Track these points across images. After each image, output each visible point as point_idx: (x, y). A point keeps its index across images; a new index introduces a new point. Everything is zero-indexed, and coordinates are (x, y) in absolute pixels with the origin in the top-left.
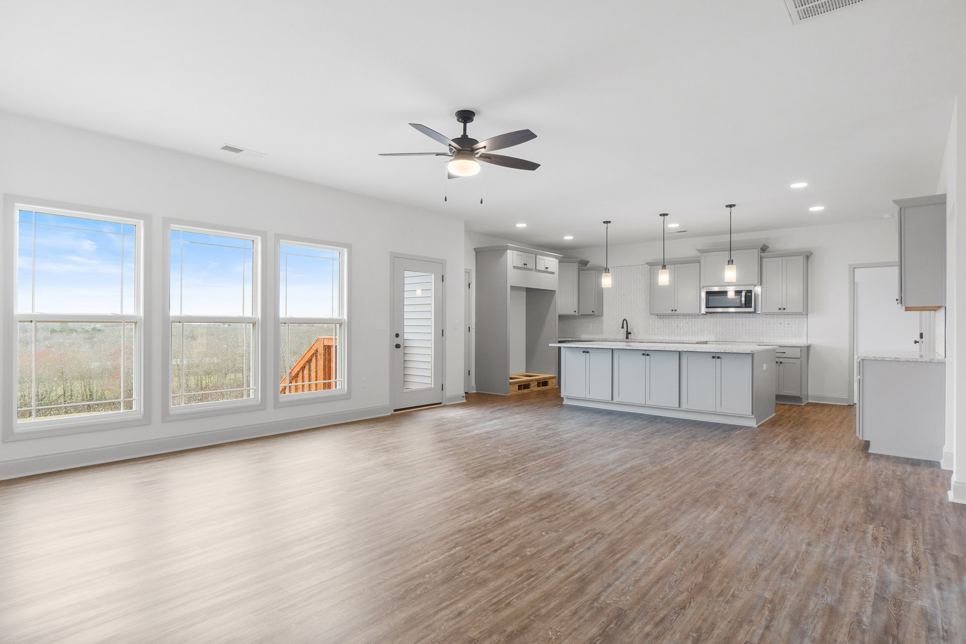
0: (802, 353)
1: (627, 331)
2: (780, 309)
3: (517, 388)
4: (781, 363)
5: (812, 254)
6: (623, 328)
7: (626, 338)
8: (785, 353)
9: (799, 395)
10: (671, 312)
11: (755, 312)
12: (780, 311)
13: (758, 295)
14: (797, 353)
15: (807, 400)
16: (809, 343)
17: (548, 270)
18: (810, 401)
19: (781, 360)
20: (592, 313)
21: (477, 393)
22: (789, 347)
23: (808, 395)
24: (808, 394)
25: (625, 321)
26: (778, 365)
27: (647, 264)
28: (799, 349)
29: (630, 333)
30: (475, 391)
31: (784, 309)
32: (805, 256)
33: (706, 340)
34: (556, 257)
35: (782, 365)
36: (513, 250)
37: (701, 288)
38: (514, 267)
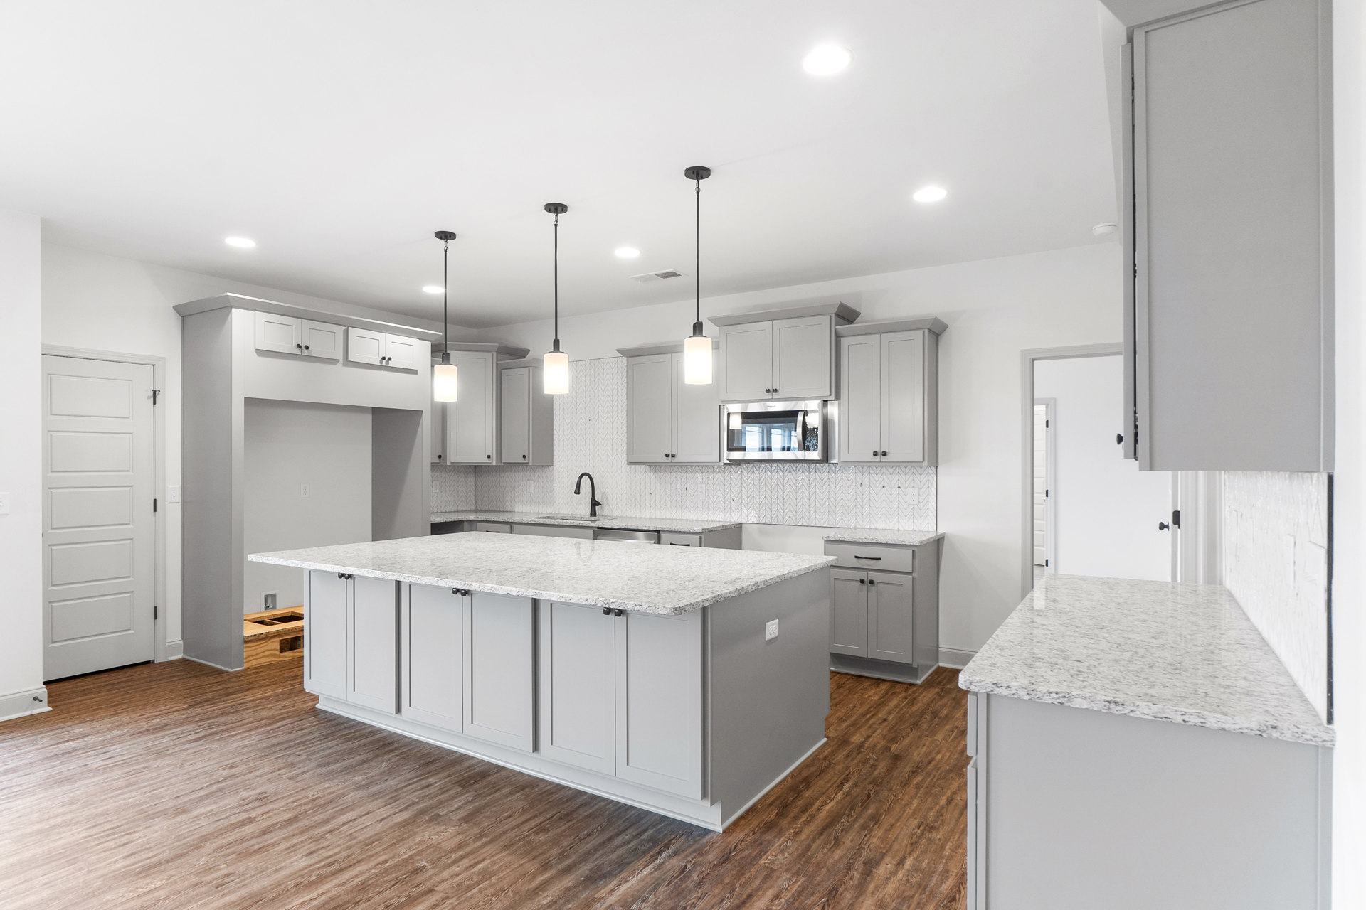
0: (916, 561)
1: (593, 499)
2: (876, 454)
3: (279, 648)
4: (871, 582)
5: (945, 327)
6: (577, 492)
7: (591, 515)
8: (880, 559)
9: (910, 663)
10: (664, 460)
11: (826, 458)
12: (877, 459)
13: (833, 421)
14: (903, 560)
15: (937, 661)
16: (941, 531)
17: (391, 364)
18: (941, 664)
19: (872, 576)
20: (523, 460)
21: (184, 662)
22: (887, 545)
23: (937, 651)
24: (938, 647)
25: (585, 480)
26: (865, 587)
27: (624, 353)
28: (909, 551)
29: (599, 504)
30: (180, 656)
31: (884, 454)
32: (926, 331)
33: (739, 521)
34: (422, 337)
35: (873, 588)
36: (255, 310)
37: (720, 406)
38: (260, 352)
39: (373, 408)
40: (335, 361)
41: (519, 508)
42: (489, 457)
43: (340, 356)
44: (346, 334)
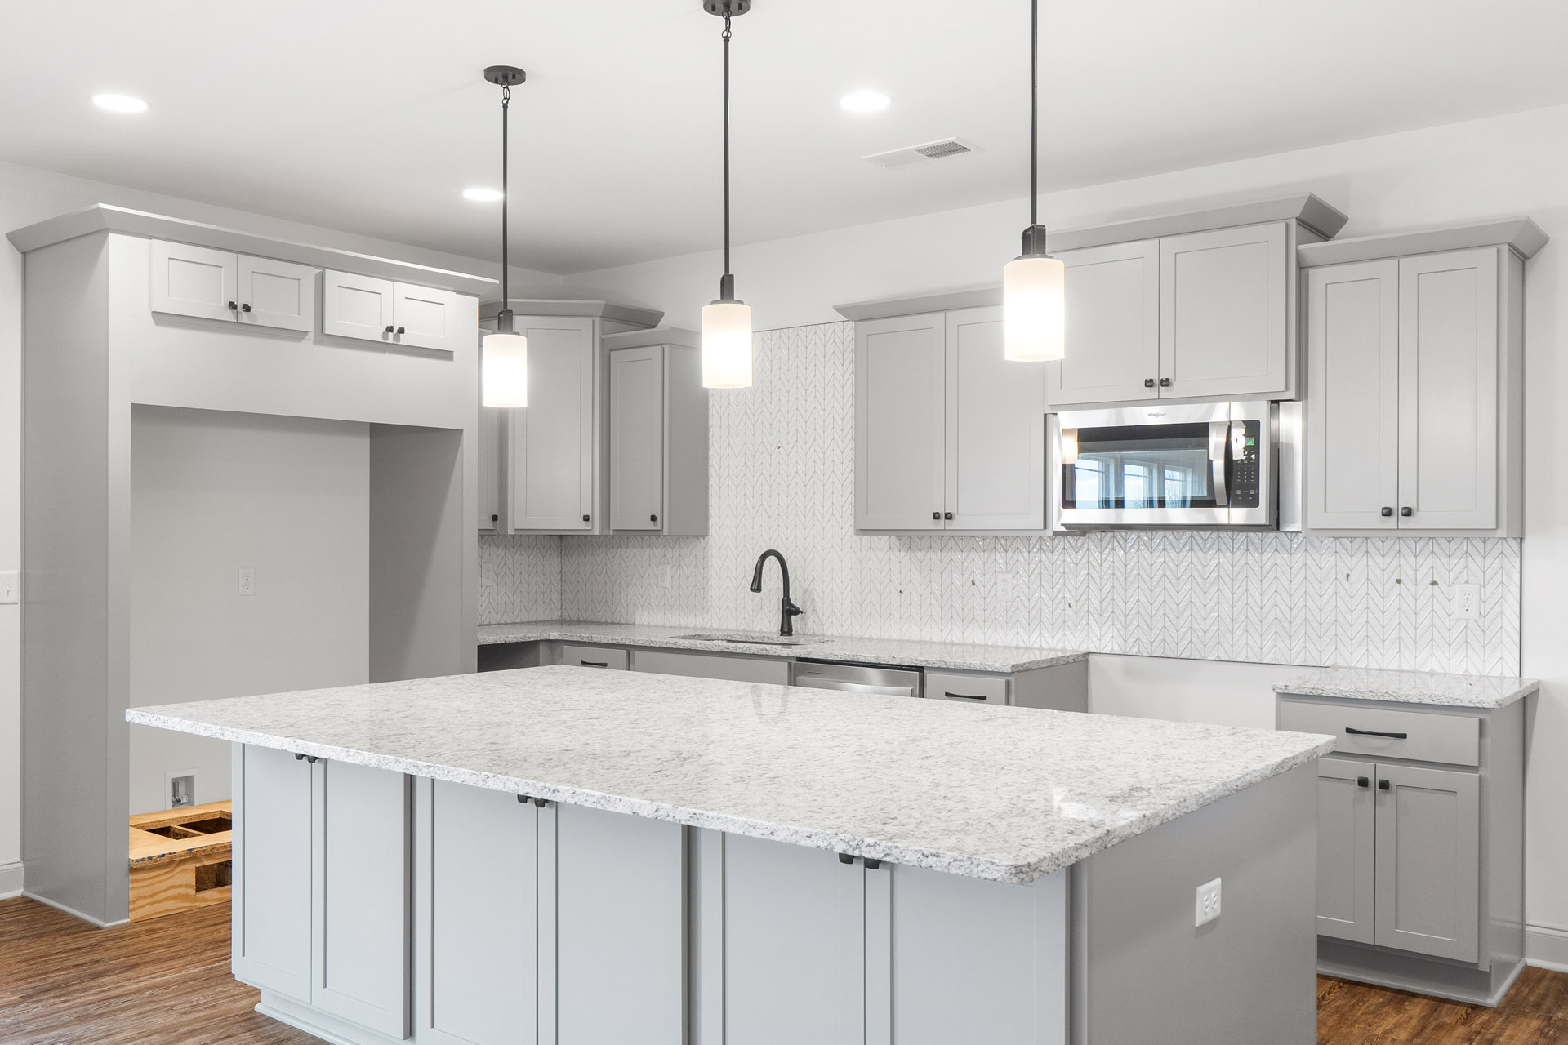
0: (1488, 741)
1: (786, 601)
2: (1387, 512)
3: (193, 882)
4: (1384, 785)
5: (1542, 242)
6: (756, 587)
7: (783, 633)
8: (1404, 736)
10: (931, 524)
11: (1276, 522)
12: (1391, 522)
13: (1290, 447)
14: (1460, 740)
15: (1522, 955)
17: (404, 340)
18: (1532, 962)
19: (1386, 771)
20: (651, 526)
21: (26, 905)
22: (1420, 706)
23: (1523, 931)
24: (1523, 924)
25: (772, 563)
26: (1368, 795)
28: (1473, 722)
29: (797, 612)
30: (18, 892)
31: (1408, 512)
32: (1505, 248)
33: (1083, 649)
34: (461, 289)
35: (1387, 798)
36: (151, 238)
37: (1045, 415)
38: (161, 318)
39: (371, 423)
40: (299, 335)
41: (643, 617)
42: (586, 518)
43: (307, 323)
44: (321, 282)
